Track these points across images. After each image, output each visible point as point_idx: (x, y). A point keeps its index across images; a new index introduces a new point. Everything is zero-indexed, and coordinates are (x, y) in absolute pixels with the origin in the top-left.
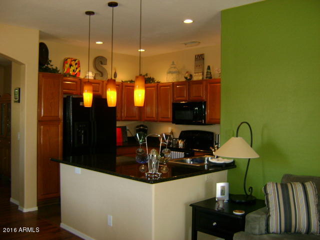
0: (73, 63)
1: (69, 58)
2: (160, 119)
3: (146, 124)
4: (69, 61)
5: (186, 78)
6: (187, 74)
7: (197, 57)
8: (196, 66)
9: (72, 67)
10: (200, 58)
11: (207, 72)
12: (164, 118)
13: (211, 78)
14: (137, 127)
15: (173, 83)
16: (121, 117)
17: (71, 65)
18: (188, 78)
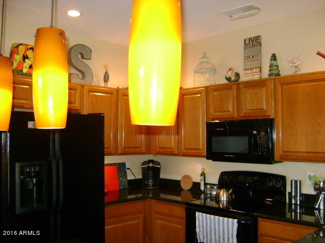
0: (29, 53)
1: (21, 44)
2: (183, 150)
3: (157, 158)
4: (22, 49)
5: (228, 79)
6: (230, 73)
7: (247, 42)
8: (247, 58)
9: (26, 60)
10: (254, 43)
11: (271, 66)
12: (190, 149)
13: (278, 75)
14: (144, 163)
15: (207, 88)
16: (116, 147)
17: (25, 57)
18: (233, 78)
